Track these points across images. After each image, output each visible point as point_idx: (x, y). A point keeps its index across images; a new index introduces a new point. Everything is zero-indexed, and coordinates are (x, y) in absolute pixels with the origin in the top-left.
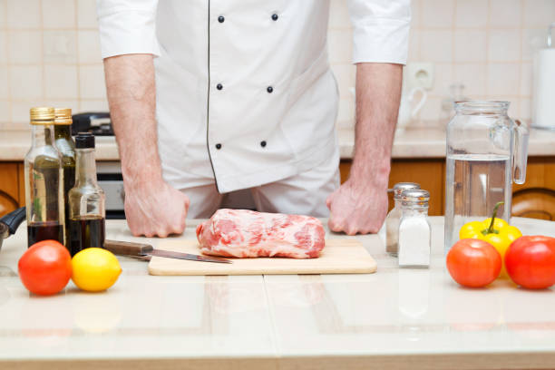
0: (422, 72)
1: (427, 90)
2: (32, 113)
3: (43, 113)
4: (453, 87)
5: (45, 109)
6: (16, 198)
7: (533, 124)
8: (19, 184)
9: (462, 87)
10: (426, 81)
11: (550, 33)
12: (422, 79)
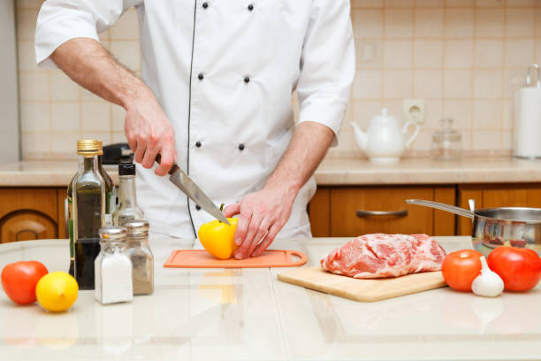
0: (415, 108)
1: (420, 123)
2: (79, 144)
3: (89, 144)
4: (443, 121)
5: (90, 141)
6: (55, 219)
7: (515, 154)
8: (59, 207)
9: (451, 121)
10: (419, 116)
11: (529, 73)
12: (416, 114)
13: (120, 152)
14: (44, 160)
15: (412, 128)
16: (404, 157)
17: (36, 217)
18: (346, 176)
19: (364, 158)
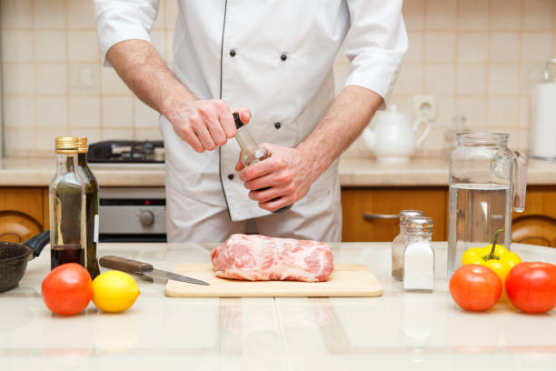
0: (426, 105)
1: (431, 121)
2: (57, 142)
3: (68, 142)
4: (455, 119)
5: (70, 139)
6: (41, 223)
7: (532, 155)
9: (464, 119)
10: (429, 113)
11: (547, 68)
12: (426, 111)
13: (110, 150)
14: (28, 158)
15: (423, 126)
16: (415, 157)
17: (19, 219)
18: (352, 176)
19: (372, 157)
